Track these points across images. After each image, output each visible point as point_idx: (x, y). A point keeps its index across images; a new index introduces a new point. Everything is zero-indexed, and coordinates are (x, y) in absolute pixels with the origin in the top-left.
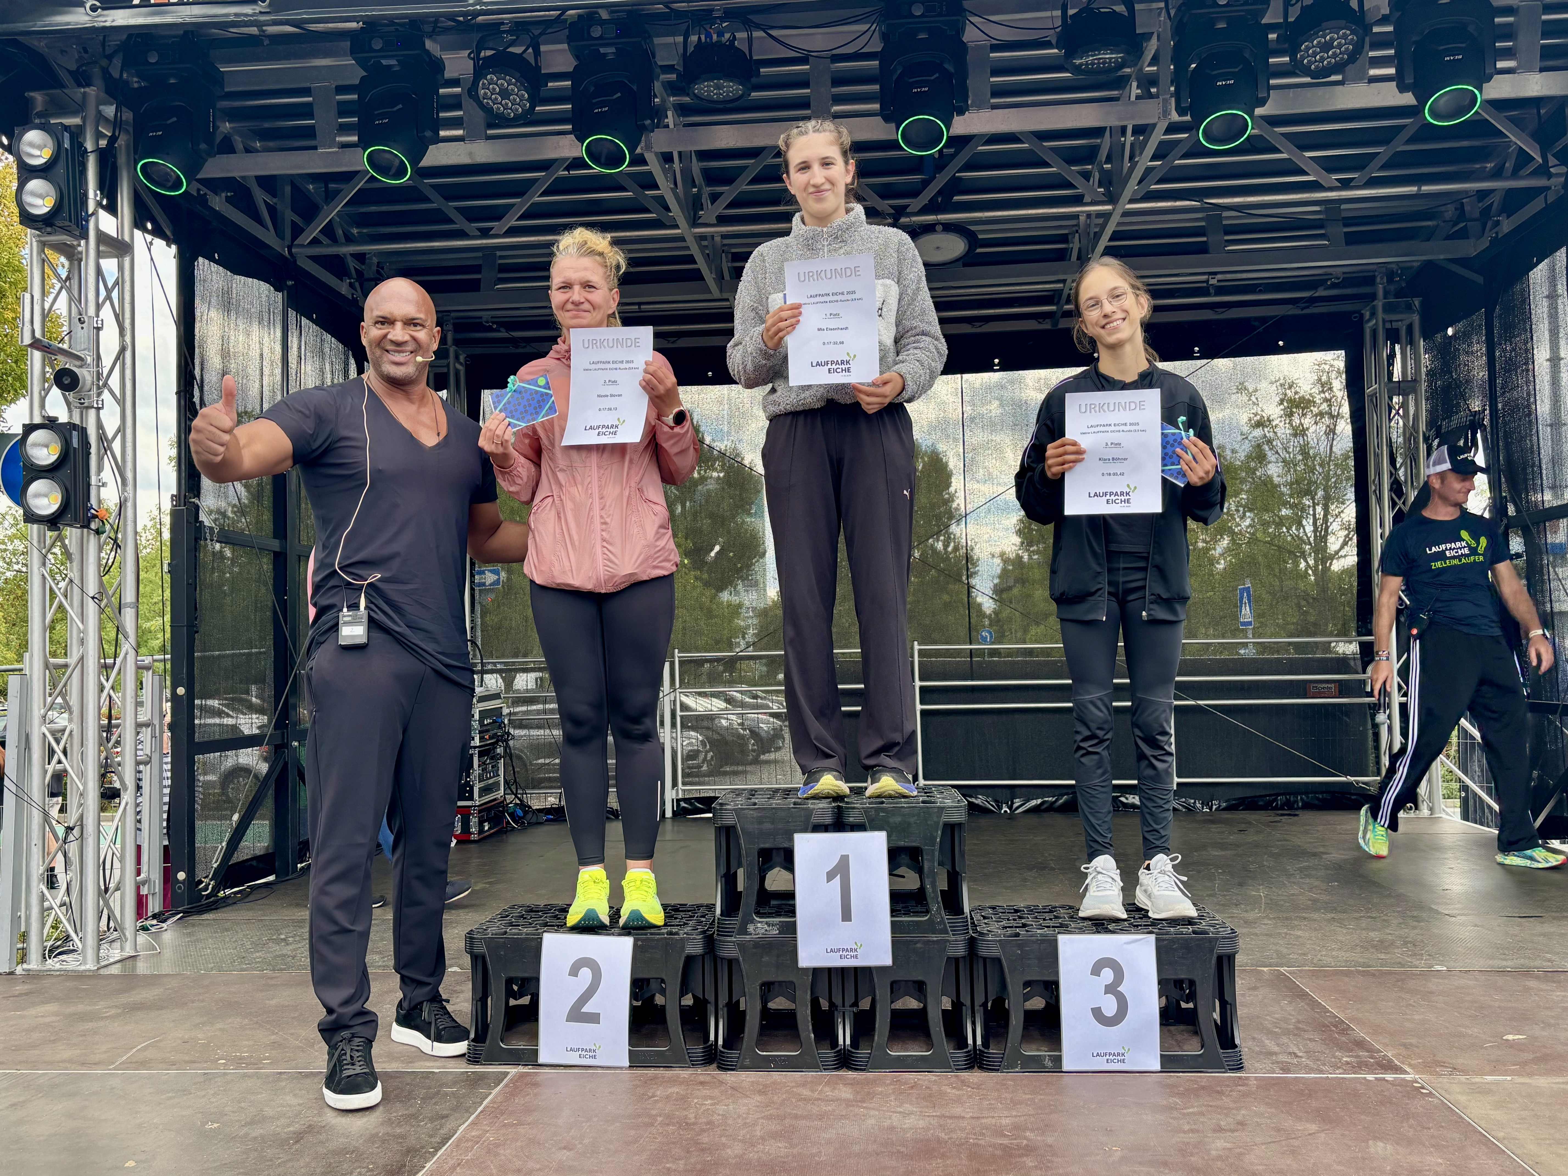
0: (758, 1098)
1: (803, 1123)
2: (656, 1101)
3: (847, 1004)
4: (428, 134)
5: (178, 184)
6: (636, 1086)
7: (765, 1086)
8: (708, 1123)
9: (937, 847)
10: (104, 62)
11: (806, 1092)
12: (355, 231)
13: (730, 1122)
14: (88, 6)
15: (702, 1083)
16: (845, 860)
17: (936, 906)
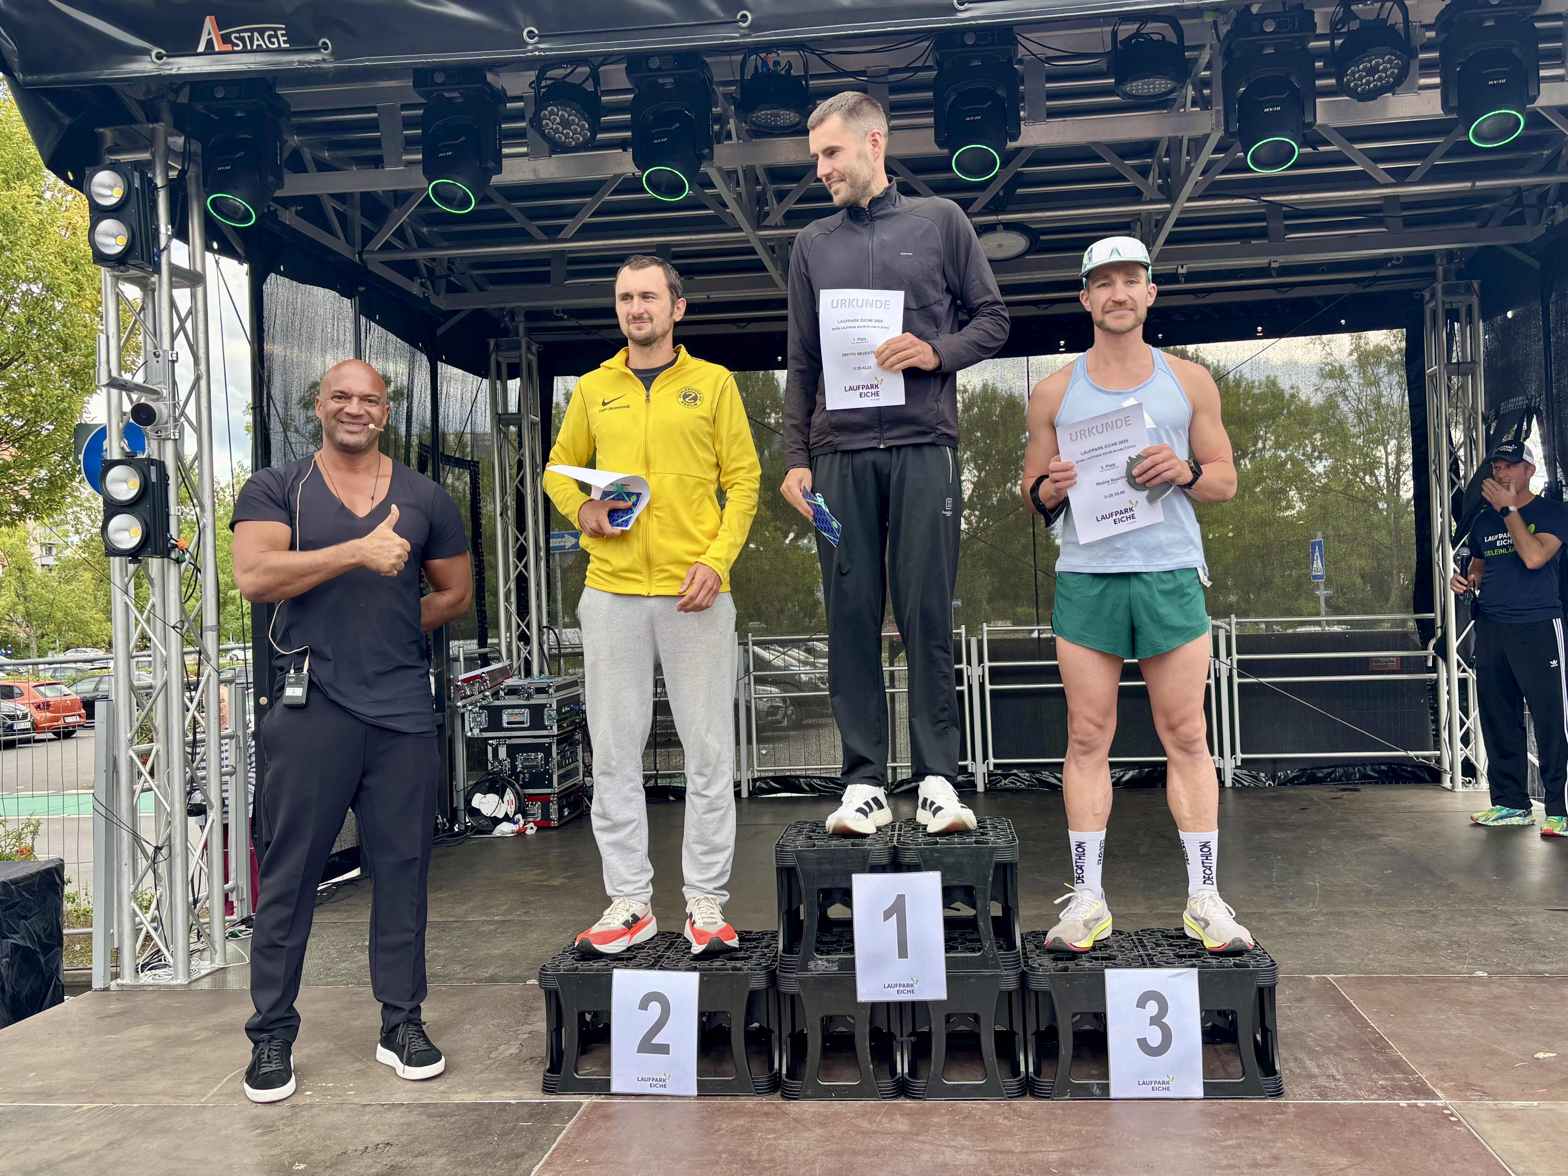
0: (819, 1131)
1: (860, 1159)
2: (722, 1136)
3: (905, 1033)
4: (491, 164)
5: (248, 217)
6: (704, 1118)
7: (827, 1117)
8: (771, 1160)
9: (989, 886)
10: (171, 97)
11: (865, 1124)
12: (425, 230)
13: (791, 1158)
14: (153, 54)
15: (766, 1114)
16: (901, 899)
17: (988, 943)
